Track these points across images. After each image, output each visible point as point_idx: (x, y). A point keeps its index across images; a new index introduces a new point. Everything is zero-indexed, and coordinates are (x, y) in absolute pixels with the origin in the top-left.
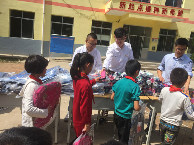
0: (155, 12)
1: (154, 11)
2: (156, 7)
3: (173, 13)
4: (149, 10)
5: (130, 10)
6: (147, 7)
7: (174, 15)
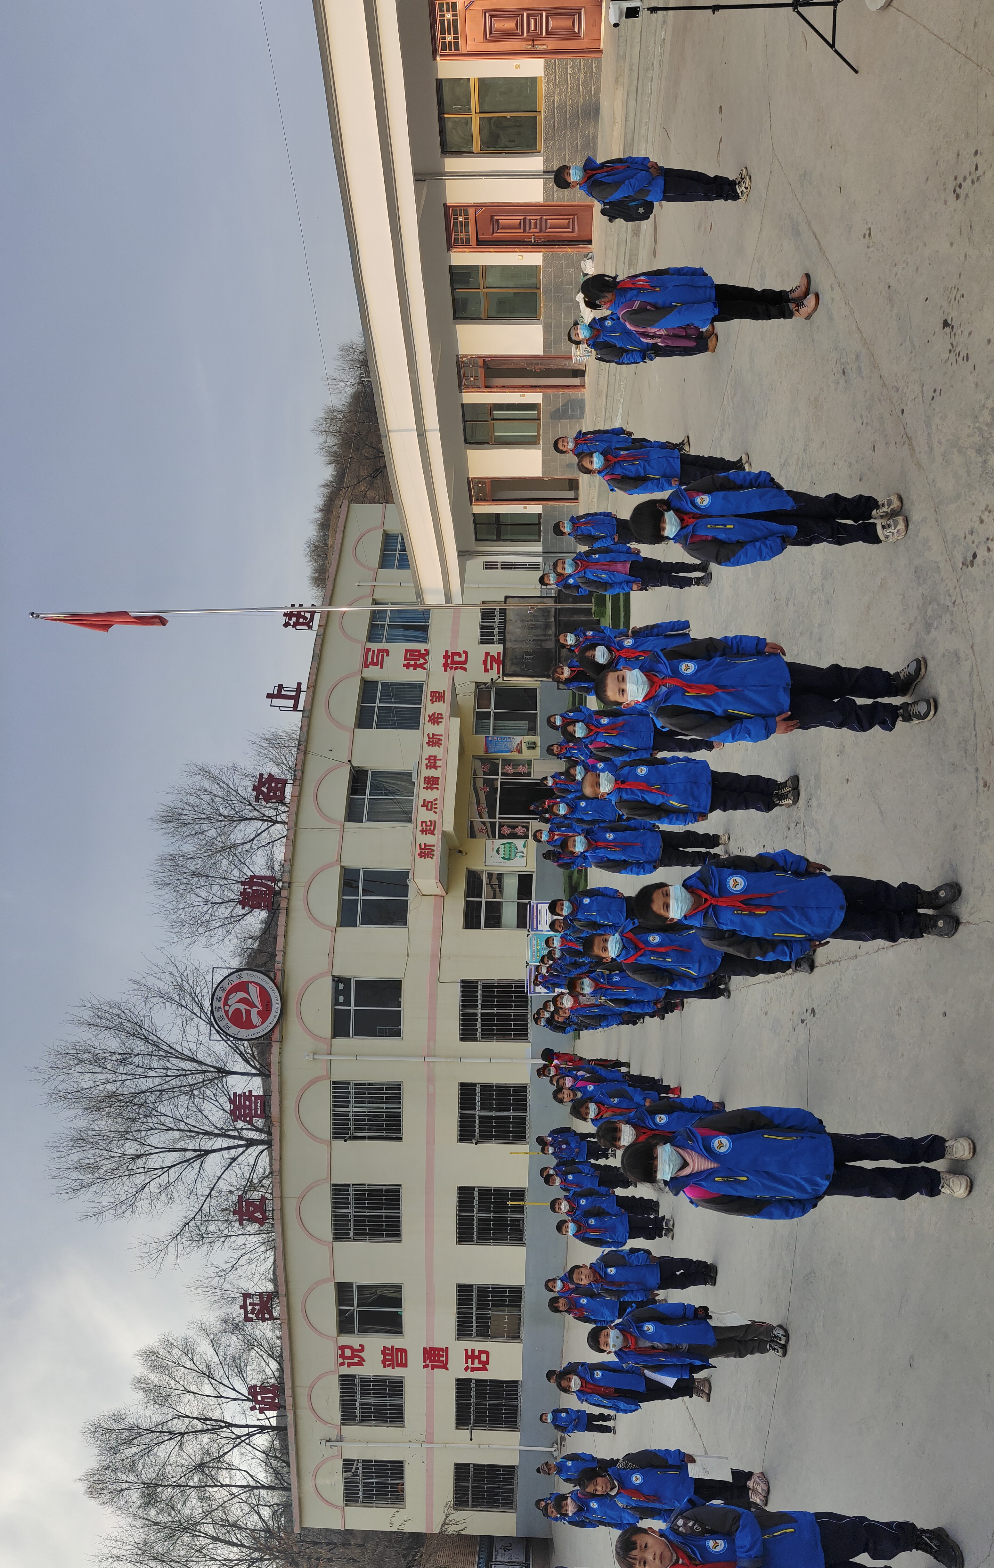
0: (437, 765)
1: (436, 767)
2: (426, 764)
3: (438, 718)
4: (433, 781)
5: (436, 832)
6: (427, 788)
7: (441, 715)
